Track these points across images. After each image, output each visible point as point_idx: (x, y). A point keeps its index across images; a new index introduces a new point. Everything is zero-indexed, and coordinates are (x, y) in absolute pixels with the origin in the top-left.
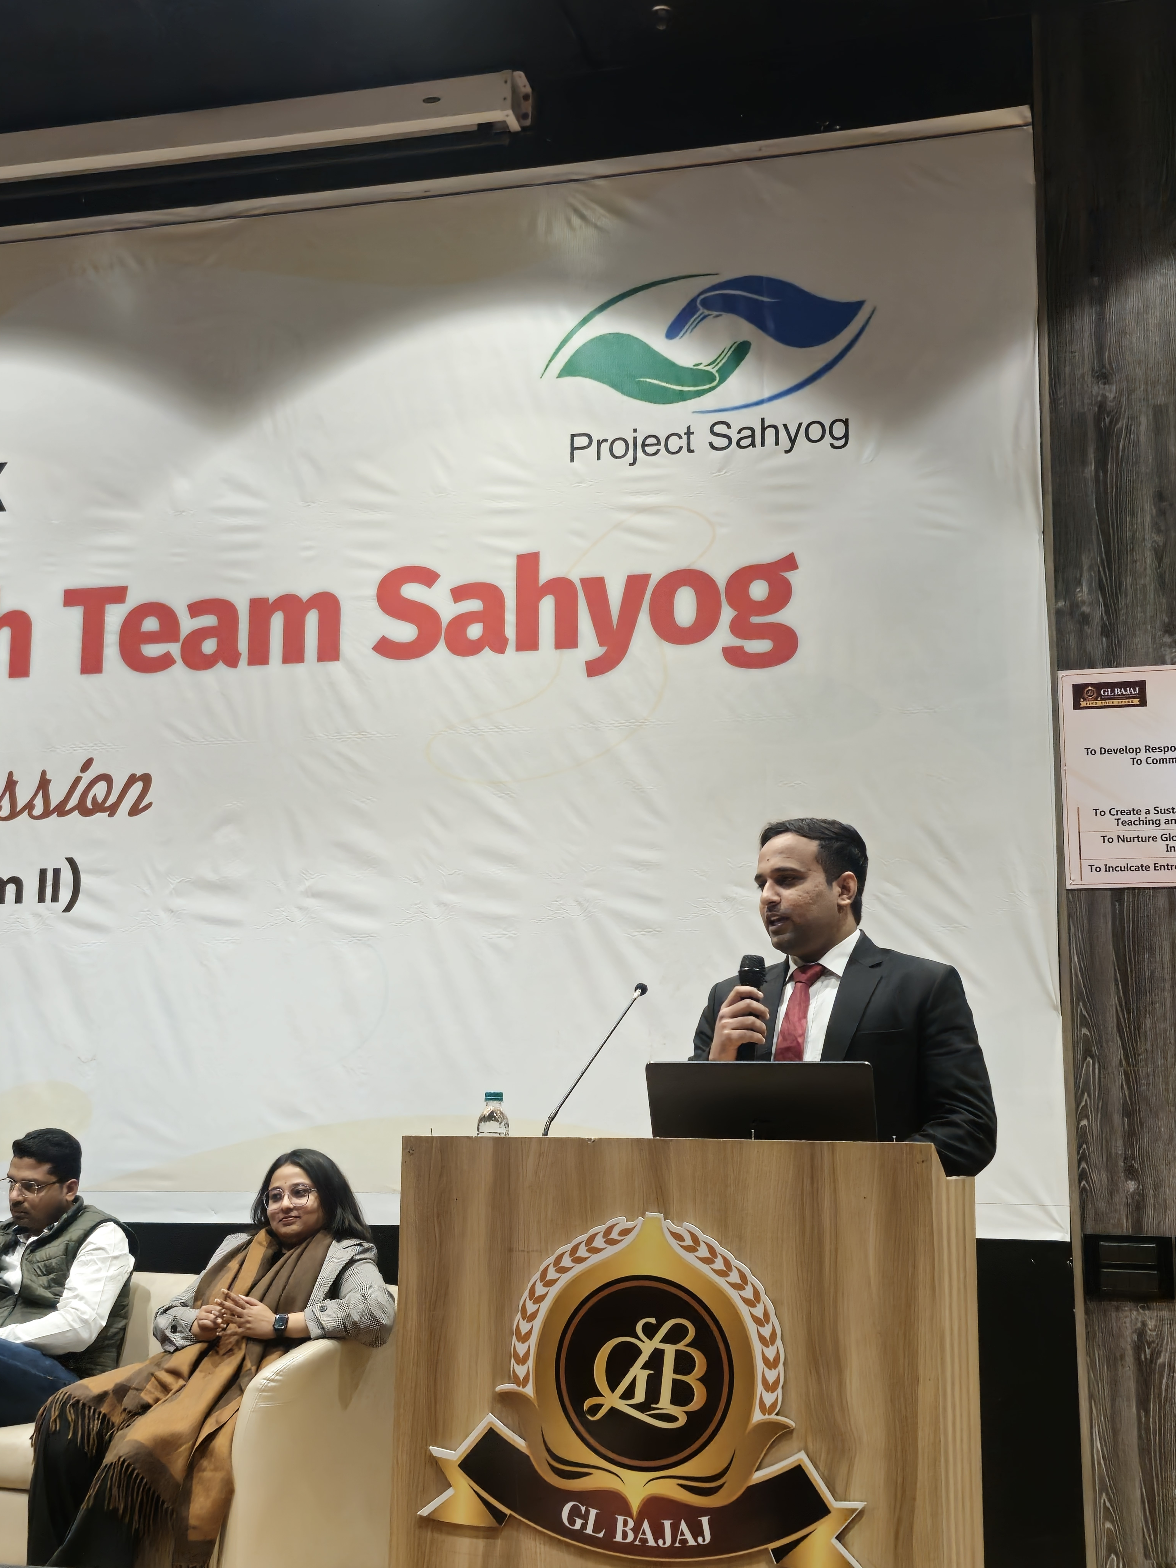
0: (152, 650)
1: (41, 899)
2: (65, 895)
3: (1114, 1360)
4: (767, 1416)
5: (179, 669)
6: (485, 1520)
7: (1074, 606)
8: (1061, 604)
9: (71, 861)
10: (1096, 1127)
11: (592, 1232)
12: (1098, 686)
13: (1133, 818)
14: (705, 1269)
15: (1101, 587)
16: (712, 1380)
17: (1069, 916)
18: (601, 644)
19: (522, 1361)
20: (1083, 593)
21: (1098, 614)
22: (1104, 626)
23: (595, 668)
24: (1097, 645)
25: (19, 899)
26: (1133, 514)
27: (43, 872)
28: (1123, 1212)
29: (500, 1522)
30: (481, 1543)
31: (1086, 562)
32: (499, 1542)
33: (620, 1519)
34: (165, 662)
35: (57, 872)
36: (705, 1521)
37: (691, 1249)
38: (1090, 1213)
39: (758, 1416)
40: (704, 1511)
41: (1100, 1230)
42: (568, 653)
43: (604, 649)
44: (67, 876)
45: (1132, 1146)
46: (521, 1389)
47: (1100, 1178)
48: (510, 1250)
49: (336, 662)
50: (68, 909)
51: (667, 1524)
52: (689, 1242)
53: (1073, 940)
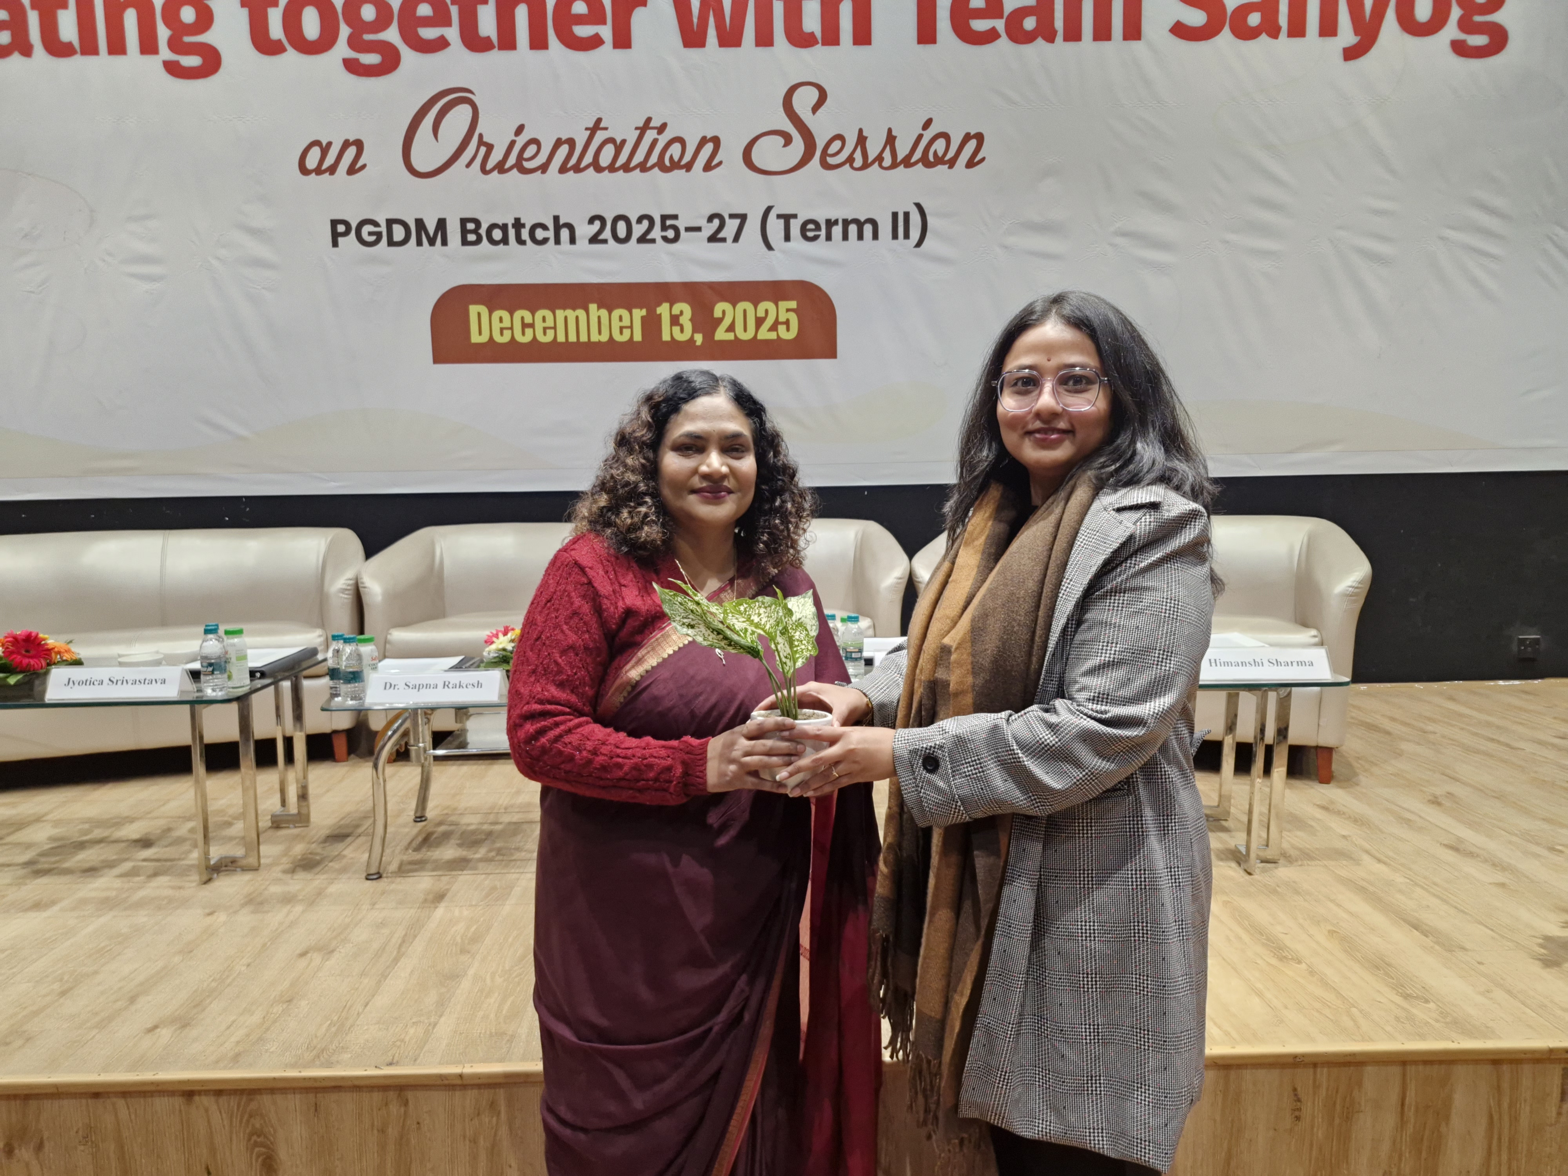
0: (980, 25)
1: (895, 236)
2: (915, 234)
5: (1004, 42)
9: (919, 206)
18: (1356, 33)
23: (1351, 54)
25: (875, 236)
27: (895, 215)
34: (991, 36)
35: (907, 215)
42: (1329, 41)
43: (1357, 39)
44: (915, 219)
49: (1138, 41)
50: (919, 244)
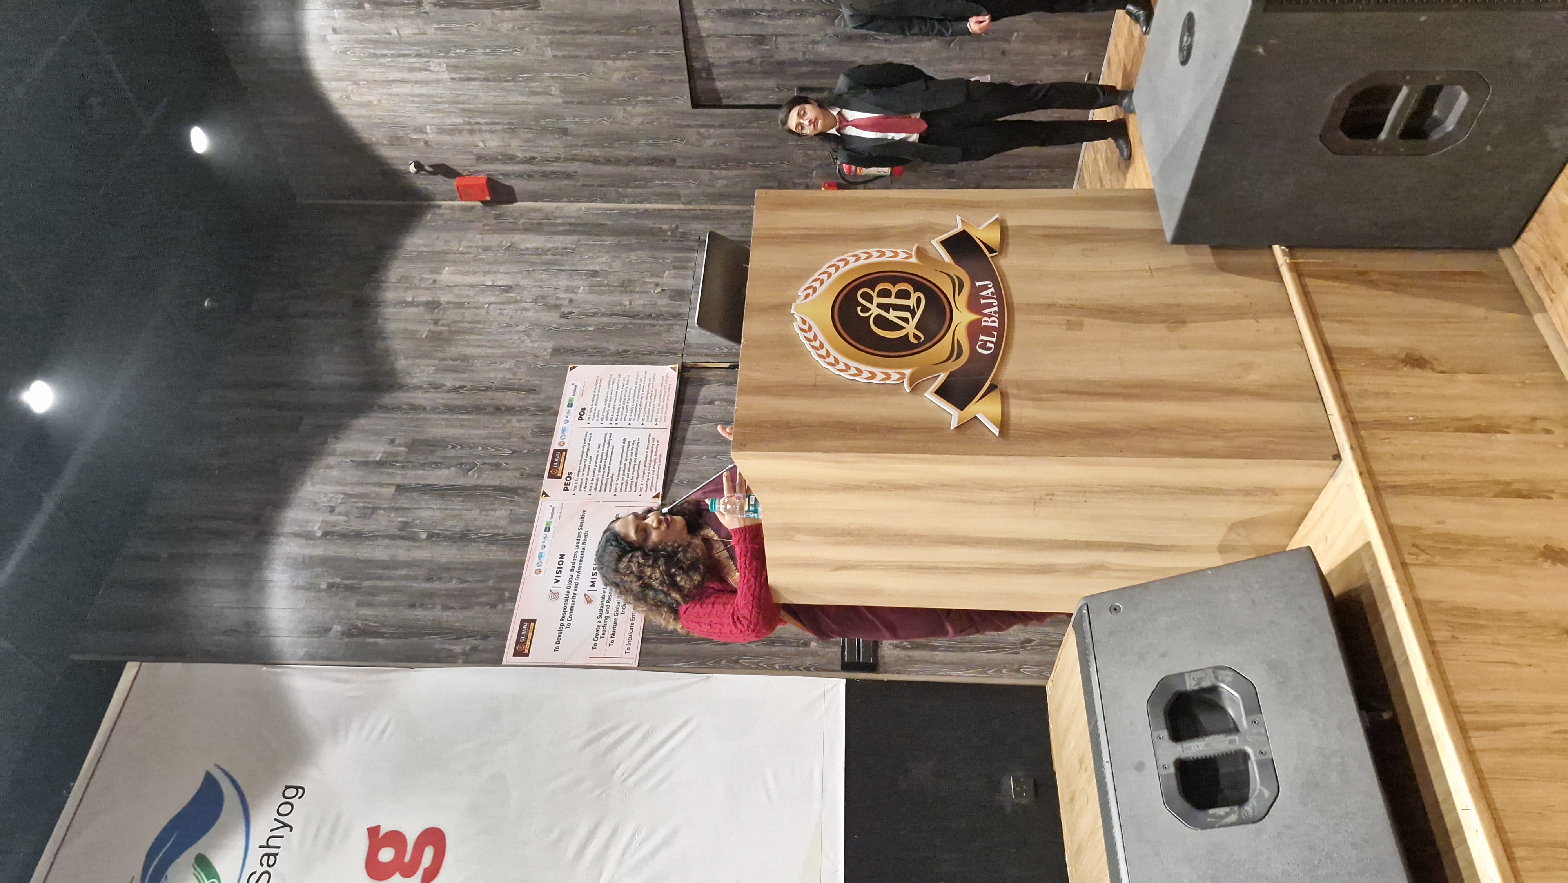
3: (912, 661)
4: (913, 256)
6: (995, 397)
7: (463, 654)
8: (460, 661)
10: (779, 660)
11: (804, 341)
12: (518, 642)
13: (601, 629)
14: (826, 284)
15: (457, 639)
16: (894, 280)
17: (654, 666)
19: (888, 376)
20: (457, 648)
21: (473, 641)
22: (481, 639)
24: (492, 642)
26: (419, 620)
28: (829, 650)
29: (996, 387)
30: (1012, 402)
31: (438, 646)
32: (1009, 391)
33: (983, 324)
36: (978, 284)
37: (815, 290)
38: (828, 667)
39: (914, 260)
40: (973, 285)
41: (839, 663)
45: (792, 643)
46: (907, 377)
47: (809, 661)
48: (815, 386)
51: (983, 301)
52: (811, 291)
53: (669, 665)
